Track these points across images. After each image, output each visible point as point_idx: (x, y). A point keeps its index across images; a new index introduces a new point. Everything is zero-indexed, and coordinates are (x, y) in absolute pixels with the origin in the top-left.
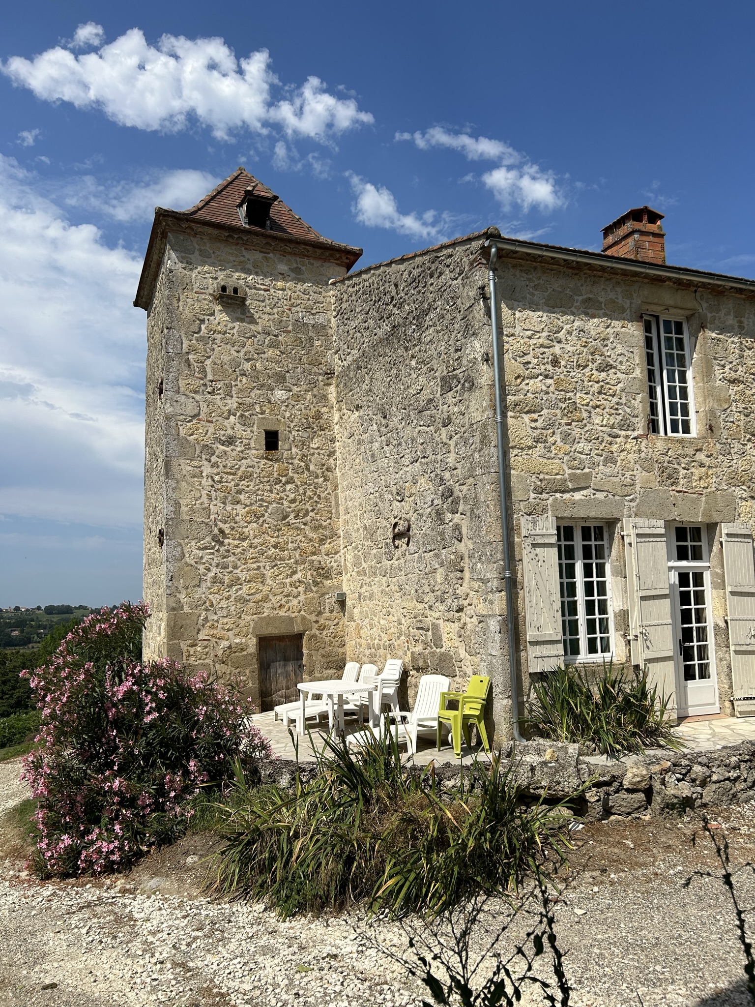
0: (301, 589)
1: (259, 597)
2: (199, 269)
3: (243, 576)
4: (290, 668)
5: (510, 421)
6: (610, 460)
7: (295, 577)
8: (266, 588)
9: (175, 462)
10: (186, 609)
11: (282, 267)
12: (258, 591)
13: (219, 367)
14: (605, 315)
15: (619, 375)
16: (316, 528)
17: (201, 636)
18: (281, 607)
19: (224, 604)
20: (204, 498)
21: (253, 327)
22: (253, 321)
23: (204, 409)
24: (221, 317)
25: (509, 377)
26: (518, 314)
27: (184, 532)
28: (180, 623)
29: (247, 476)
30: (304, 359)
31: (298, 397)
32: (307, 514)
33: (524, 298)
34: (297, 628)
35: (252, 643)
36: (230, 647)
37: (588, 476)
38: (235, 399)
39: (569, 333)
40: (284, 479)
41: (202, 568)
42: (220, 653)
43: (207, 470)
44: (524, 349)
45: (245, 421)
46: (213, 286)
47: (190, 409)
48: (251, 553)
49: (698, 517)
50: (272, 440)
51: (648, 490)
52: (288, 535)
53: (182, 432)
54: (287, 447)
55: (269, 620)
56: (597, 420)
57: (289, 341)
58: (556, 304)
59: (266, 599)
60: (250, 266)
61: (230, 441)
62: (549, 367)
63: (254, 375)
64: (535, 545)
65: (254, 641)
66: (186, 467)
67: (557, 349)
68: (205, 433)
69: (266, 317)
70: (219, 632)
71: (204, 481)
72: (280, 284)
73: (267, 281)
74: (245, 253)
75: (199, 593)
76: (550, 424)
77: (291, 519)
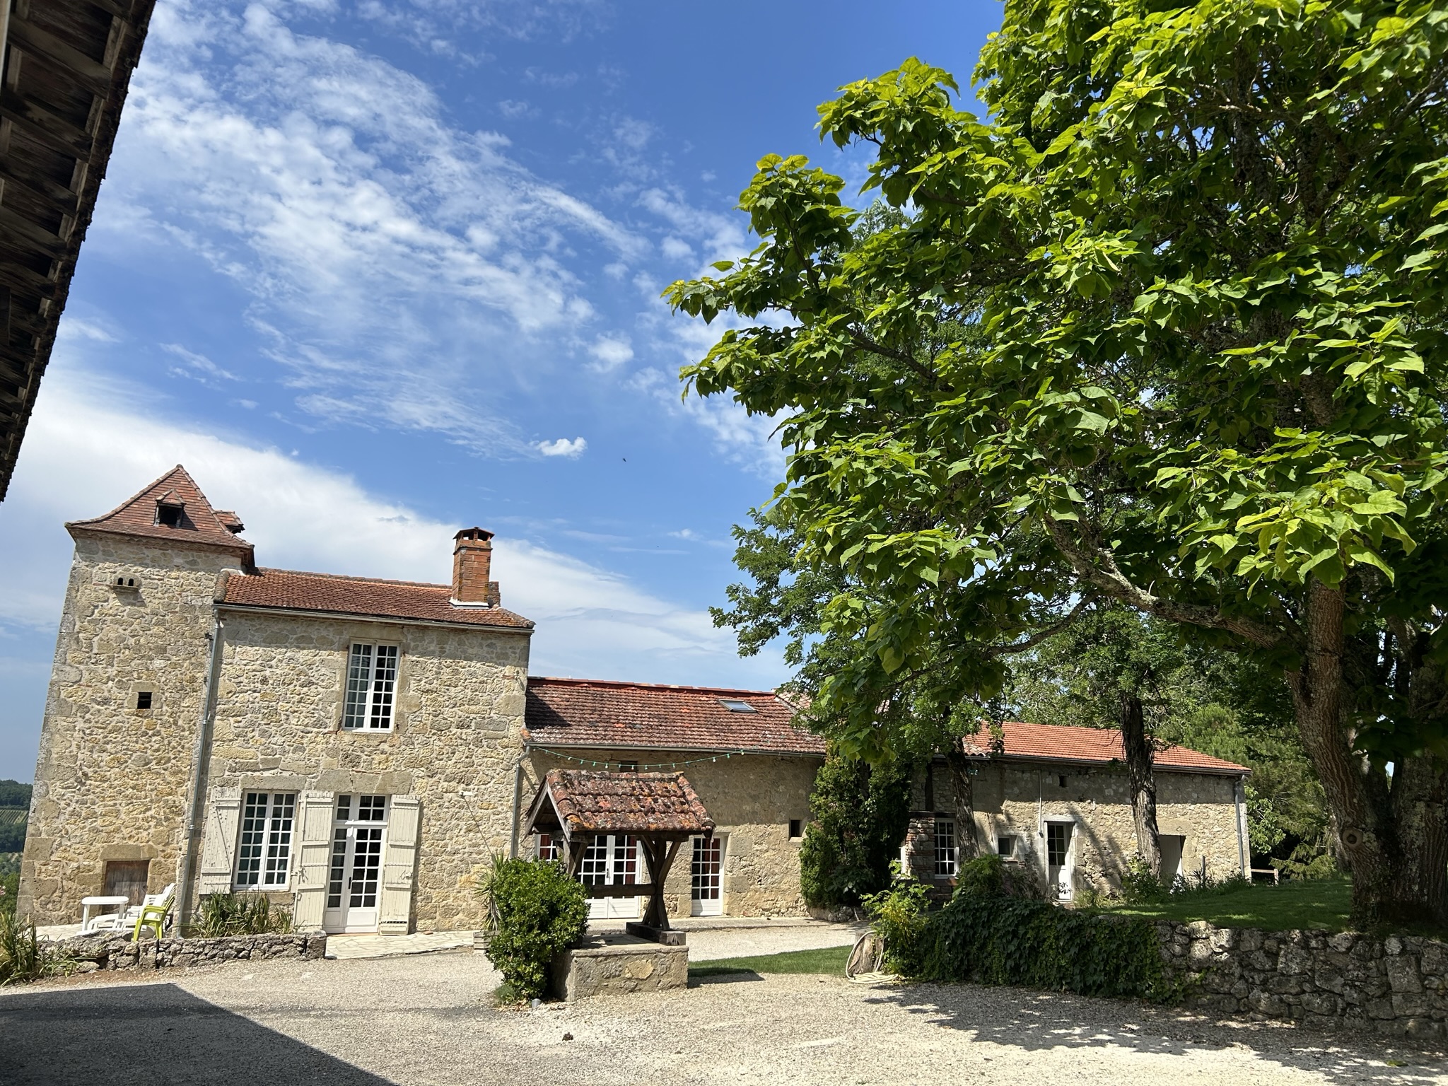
0: (152, 824)
1: (111, 828)
2: (101, 565)
3: (99, 811)
4: (135, 888)
5: (216, 723)
6: (300, 748)
7: (148, 814)
8: (120, 822)
9: (52, 719)
10: (44, 836)
11: (178, 561)
12: (111, 823)
13: (106, 643)
14: (315, 647)
15: (320, 689)
16: (174, 774)
17: (53, 858)
18: (130, 837)
19: (78, 833)
20: (74, 748)
21: (142, 609)
22: (143, 604)
23: (86, 676)
24: (114, 602)
25: (221, 692)
26: (238, 649)
27: (51, 775)
28: (36, 846)
29: (116, 730)
30: (187, 634)
31: (175, 665)
32: (169, 760)
33: (246, 638)
34: (143, 856)
35: (99, 866)
36: (78, 868)
37: (278, 760)
38: (115, 667)
39: (281, 661)
40: (150, 733)
41: (62, 804)
42: (68, 872)
43: (80, 724)
44: (239, 673)
45: (121, 686)
46: (111, 579)
47: (73, 676)
48: (110, 792)
49: (373, 791)
50: (145, 701)
51: (329, 770)
52: (147, 778)
53: (62, 696)
54: (158, 705)
55: (118, 848)
56: (294, 721)
57: (175, 620)
58: (270, 642)
59: (118, 830)
60: (148, 561)
61: (106, 701)
62: (259, 685)
63: (138, 648)
64: (218, 808)
65: (101, 864)
66: (62, 723)
67: (268, 673)
68: (83, 695)
69: (157, 601)
70: (70, 855)
71: (76, 734)
72: (174, 574)
73: (163, 572)
74: (145, 551)
75: (58, 823)
76: (252, 724)
77: (153, 765)
